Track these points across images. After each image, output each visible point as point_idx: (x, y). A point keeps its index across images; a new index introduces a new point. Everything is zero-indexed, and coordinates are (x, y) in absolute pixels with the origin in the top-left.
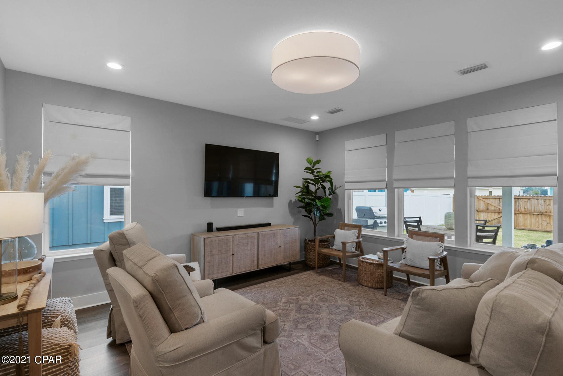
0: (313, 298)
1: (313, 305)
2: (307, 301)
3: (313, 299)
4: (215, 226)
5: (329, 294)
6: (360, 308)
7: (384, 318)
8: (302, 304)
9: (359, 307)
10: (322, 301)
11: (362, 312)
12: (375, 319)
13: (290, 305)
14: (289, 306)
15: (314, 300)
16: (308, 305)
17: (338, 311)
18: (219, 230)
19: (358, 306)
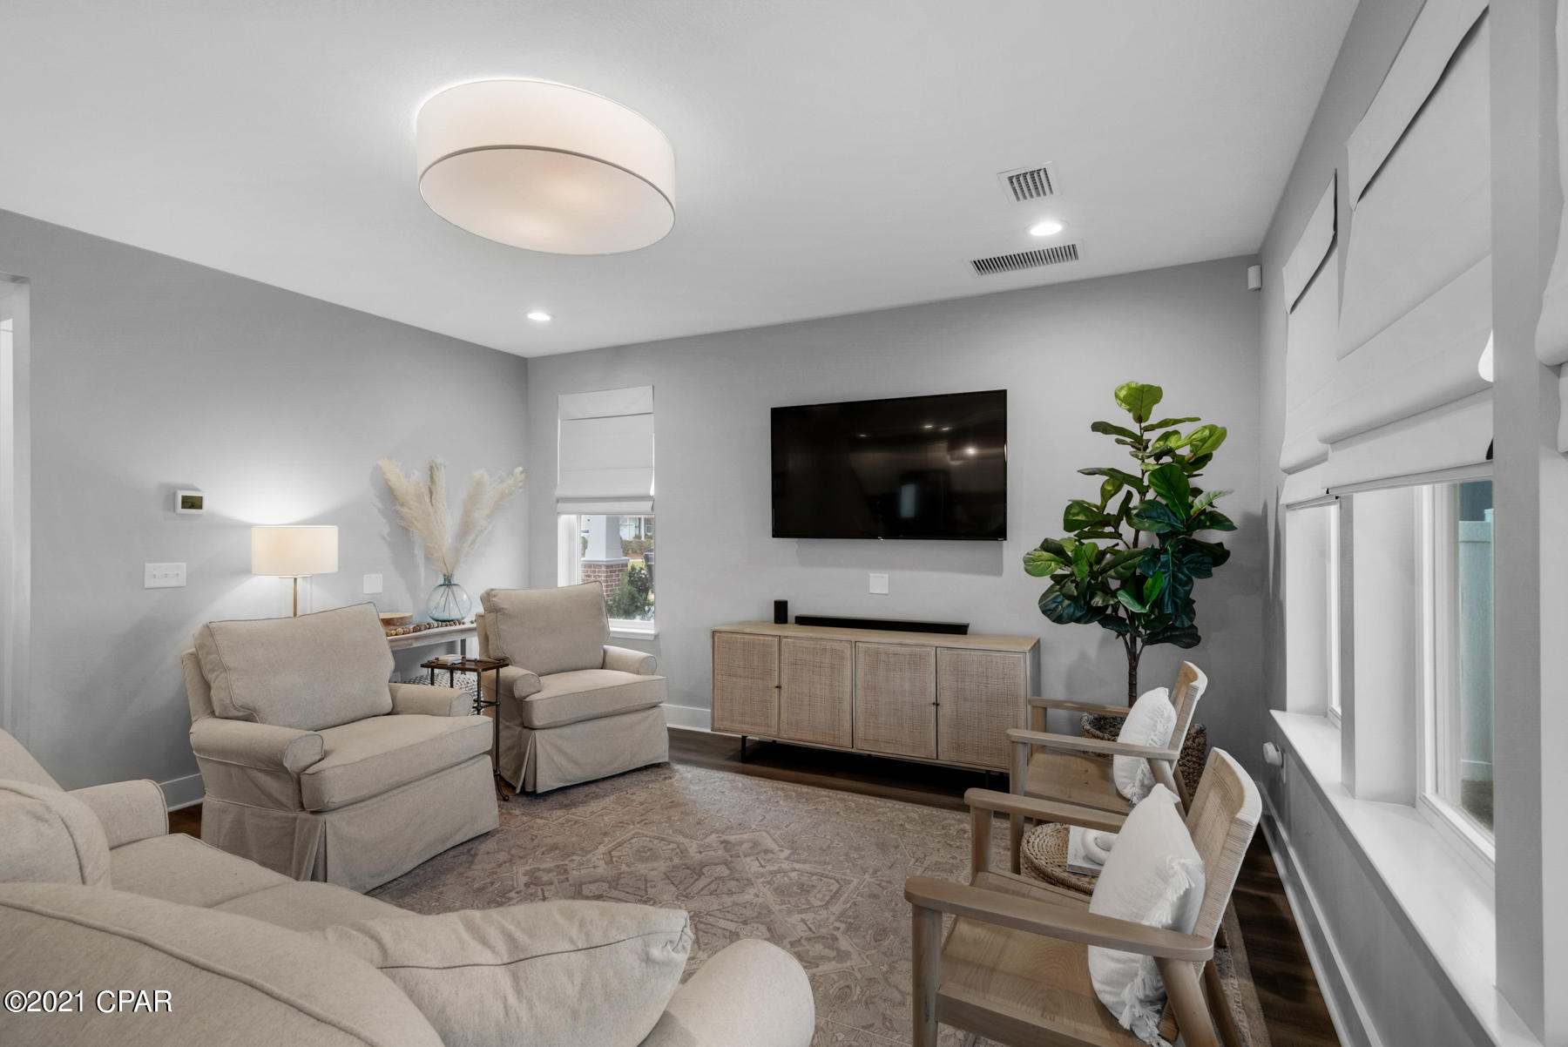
0: (610, 852)
1: (618, 879)
2: (595, 867)
3: (611, 857)
4: (793, 611)
5: (653, 831)
6: (760, 863)
7: (837, 881)
8: (584, 880)
9: (758, 860)
10: (643, 860)
11: (771, 873)
12: (816, 891)
13: (542, 890)
14: (540, 893)
15: (614, 859)
16: (601, 879)
17: (702, 883)
18: (802, 621)
19: (753, 858)
